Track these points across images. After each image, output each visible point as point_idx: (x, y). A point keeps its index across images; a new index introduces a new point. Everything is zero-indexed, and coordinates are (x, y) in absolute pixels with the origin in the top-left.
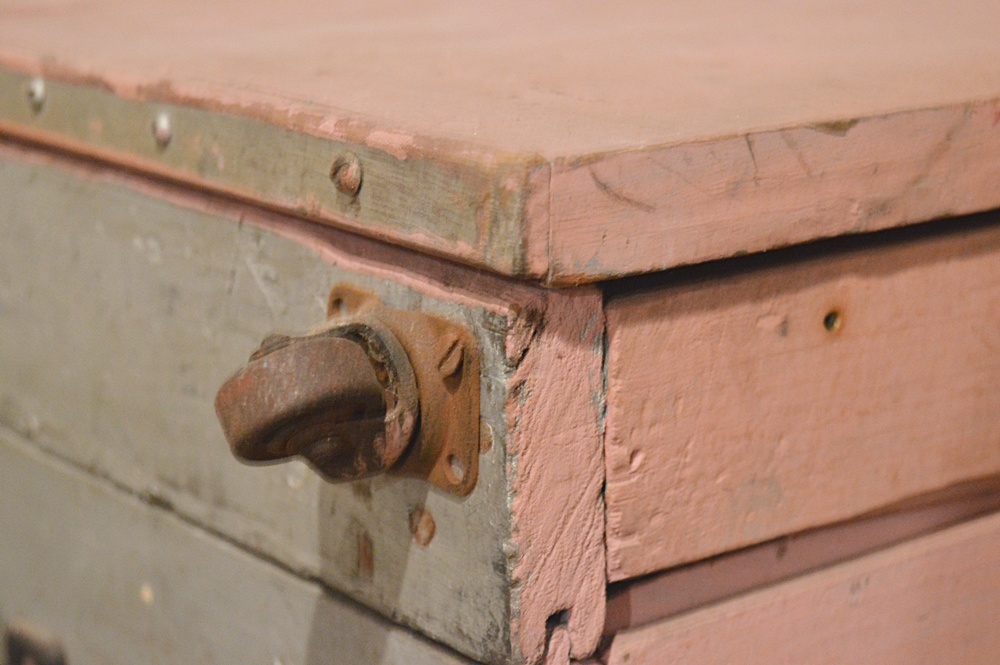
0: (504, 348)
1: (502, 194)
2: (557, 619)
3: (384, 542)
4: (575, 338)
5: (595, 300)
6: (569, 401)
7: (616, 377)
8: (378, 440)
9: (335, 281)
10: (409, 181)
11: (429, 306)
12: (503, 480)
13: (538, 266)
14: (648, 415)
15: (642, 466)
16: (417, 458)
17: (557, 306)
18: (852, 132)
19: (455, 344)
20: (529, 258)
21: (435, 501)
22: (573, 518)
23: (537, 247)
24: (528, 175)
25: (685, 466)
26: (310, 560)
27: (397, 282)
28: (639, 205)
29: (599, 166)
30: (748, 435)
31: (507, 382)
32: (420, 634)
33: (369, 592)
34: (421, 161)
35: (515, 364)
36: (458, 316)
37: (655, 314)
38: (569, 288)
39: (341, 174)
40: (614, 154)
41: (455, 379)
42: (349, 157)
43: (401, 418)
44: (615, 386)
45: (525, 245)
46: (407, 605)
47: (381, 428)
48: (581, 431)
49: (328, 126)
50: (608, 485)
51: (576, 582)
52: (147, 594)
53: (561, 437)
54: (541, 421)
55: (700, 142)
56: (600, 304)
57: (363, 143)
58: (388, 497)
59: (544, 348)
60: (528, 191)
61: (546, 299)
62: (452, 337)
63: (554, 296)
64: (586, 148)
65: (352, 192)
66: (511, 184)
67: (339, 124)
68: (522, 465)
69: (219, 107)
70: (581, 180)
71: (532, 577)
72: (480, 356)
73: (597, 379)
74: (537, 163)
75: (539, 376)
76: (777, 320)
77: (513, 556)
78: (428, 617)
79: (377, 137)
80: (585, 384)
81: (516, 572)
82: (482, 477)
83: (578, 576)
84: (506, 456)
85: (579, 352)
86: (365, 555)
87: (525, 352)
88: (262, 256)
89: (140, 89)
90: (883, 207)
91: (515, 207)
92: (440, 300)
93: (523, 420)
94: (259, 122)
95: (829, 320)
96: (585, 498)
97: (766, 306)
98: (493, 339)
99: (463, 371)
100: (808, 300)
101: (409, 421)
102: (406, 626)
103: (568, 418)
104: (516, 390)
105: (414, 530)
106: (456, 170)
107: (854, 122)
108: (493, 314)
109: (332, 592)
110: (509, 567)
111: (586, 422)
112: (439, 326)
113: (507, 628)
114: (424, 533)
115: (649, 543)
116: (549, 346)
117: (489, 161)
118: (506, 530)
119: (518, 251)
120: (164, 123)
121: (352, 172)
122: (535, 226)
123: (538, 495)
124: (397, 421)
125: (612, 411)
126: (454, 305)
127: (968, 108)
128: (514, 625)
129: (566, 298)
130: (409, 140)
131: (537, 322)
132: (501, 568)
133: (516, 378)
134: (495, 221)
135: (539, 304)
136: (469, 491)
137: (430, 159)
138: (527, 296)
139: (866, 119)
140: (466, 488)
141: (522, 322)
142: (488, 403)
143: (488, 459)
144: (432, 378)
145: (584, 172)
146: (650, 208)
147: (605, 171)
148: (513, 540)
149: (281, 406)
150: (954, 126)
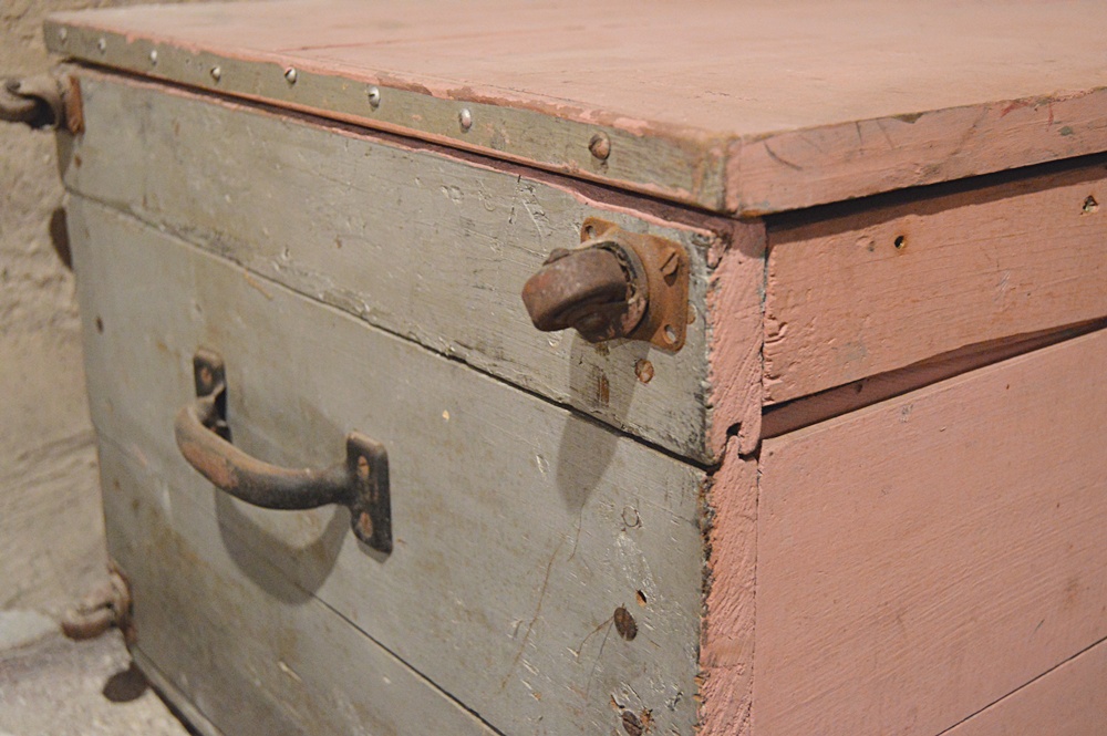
0: (706, 258)
1: (711, 159)
2: (734, 430)
3: (617, 382)
4: (749, 253)
5: (761, 227)
6: (745, 292)
7: (773, 276)
8: (624, 316)
9: (587, 216)
10: (644, 150)
11: (654, 231)
12: (704, 342)
13: (732, 205)
14: (791, 301)
15: (786, 332)
16: (645, 329)
17: (740, 232)
18: (919, 120)
19: (674, 255)
20: (727, 199)
21: (654, 355)
22: (744, 365)
23: (732, 193)
24: (728, 146)
25: (812, 333)
26: (564, 394)
27: (632, 215)
28: (793, 166)
29: (769, 141)
30: (848, 314)
31: (708, 279)
32: (639, 440)
33: (604, 413)
34: (652, 137)
35: (715, 267)
36: (675, 238)
37: (797, 238)
38: (747, 219)
39: (596, 147)
40: (780, 134)
41: (671, 278)
42: (601, 135)
43: (638, 302)
44: (772, 283)
45: (725, 191)
46: (631, 421)
47: (626, 308)
48: (750, 311)
49: (586, 115)
50: (766, 345)
51: (745, 406)
52: (446, 415)
53: (739, 315)
54: (728, 304)
55: (830, 127)
56: (764, 230)
57: (611, 126)
58: (620, 354)
59: (731, 257)
60: (728, 157)
61: (733, 226)
62: (672, 250)
63: (738, 224)
65: (603, 158)
66: (717, 152)
67: (593, 114)
68: (716, 331)
69: (508, 103)
70: (759, 150)
71: (721, 402)
72: (691, 263)
73: (761, 278)
74: (734, 139)
75: (728, 275)
76: (869, 241)
77: (709, 390)
78: (647, 429)
79: (621, 122)
80: (754, 281)
81: (710, 400)
82: (688, 339)
83: (747, 402)
84: (706, 326)
85: (751, 260)
86: (603, 390)
87: (720, 259)
88: (534, 200)
89: (449, 93)
90: (934, 170)
91: (719, 168)
92: (662, 226)
93: (717, 303)
94: (536, 112)
95: (898, 242)
96: (752, 353)
97: (862, 232)
98: (699, 251)
99: (678, 273)
100: (886, 230)
101: (643, 303)
102: (629, 435)
103: (744, 302)
104: (713, 284)
105: (639, 375)
106: (678, 143)
107: (920, 115)
108: (700, 236)
110: (706, 396)
111: (754, 305)
112: (661, 244)
113: (703, 435)
114: (645, 376)
115: (789, 382)
116: (735, 256)
117: (702, 137)
118: (705, 374)
119: (720, 195)
120: (467, 114)
121: (603, 146)
122: (732, 179)
123: (725, 350)
124: (635, 303)
125: (770, 298)
126: (673, 231)
127: (987, 107)
128: (707, 433)
129: (745, 225)
130: (644, 124)
131: (727, 240)
132: (700, 398)
133: (714, 277)
134: (705, 176)
135: (729, 231)
136: (679, 349)
137: (659, 136)
138: (722, 225)
139: (926, 113)
140: (676, 348)
141: (719, 240)
142: (693, 293)
143: (692, 329)
144: (657, 277)
145: (761, 145)
146: (799, 169)
147: (773, 144)
148: (709, 379)
149: (568, 294)
150: (978, 118)
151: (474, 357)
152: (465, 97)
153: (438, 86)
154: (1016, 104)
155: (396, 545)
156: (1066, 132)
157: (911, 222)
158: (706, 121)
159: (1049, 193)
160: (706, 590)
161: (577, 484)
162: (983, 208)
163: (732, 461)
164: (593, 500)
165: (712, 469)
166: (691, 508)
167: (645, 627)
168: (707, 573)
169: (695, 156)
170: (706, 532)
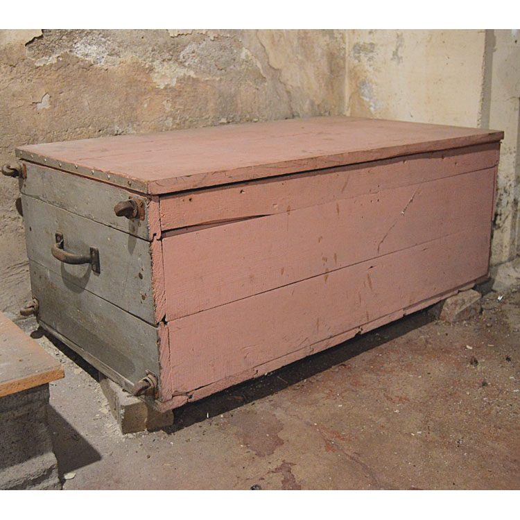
0: (147, 203)
2: (155, 235)
3: (136, 227)
4: (155, 202)
5: (158, 197)
6: (155, 209)
7: (161, 206)
8: (133, 214)
9: (129, 195)
10: (136, 184)
11: (139, 198)
12: (147, 218)
13: (150, 193)
14: (165, 211)
15: (165, 217)
16: (138, 216)
17: (153, 198)
18: (191, 177)
19: (141, 202)
20: (148, 192)
21: (141, 221)
22: (156, 223)
24: (148, 183)
25: (171, 217)
26: (128, 231)
27: (135, 195)
28: (162, 186)
30: (179, 214)
32: (140, 238)
33: (134, 234)
37: (166, 199)
38: (154, 195)
40: (158, 180)
41: (142, 206)
42: (130, 181)
46: (138, 235)
47: (133, 212)
49: (127, 177)
50: (161, 219)
52: (109, 239)
53: (154, 213)
54: (152, 211)
55: (170, 178)
57: (131, 179)
58: (136, 222)
60: (148, 185)
61: (151, 197)
64: (155, 179)
65: (130, 185)
66: (146, 184)
67: (129, 177)
68: (150, 216)
69: (116, 174)
71: (152, 229)
73: (158, 206)
74: (149, 181)
75: (151, 206)
76: (183, 200)
77: (149, 227)
78: (141, 236)
79: (133, 178)
81: (149, 229)
82: (145, 218)
83: (157, 230)
84: (148, 215)
86: (134, 229)
87: (149, 203)
88: (121, 193)
89: (106, 172)
90: (196, 186)
91: (146, 186)
93: (149, 211)
94: (120, 176)
95: (190, 200)
96: (158, 220)
97: (181, 198)
98: (145, 202)
99: (143, 205)
100: (187, 197)
101: (137, 211)
102: (138, 237)
103: (155, 211)
105: (139, 225)
106: (141, 182)
107: (191, 175)
108: (145, 199)
109: (130, 234)
111: (157, 211)
112: (140, 200)
113: (148, 236)
115: (167, 226)
116: (152, 202)
117: (144, 181)
118: (148, 224)
120: (109, 176)
121: (130, 183)
122: (149, 189)
123: (152, 219)
124: (135, 212)
125: (161, 210)
126: (141, 198)
127: (208, 173)
130: (136, 179)
131: (150, 200)
132: (147, 228)
133: (148, 206)
134: (144, 188)
137: (138, 181)
138: (149, 197)
139: (193, 175)
140: (143, 220)
141: (148, 199)
142: (145, 209)
143: (146, 216)
144: (139, 206)
145: (155, 182)
147: (157, 182)
149: (121, 209)
150: (206, 176)
151: (113, 226)
152: (108, 173)
153: (104, 171)
154: (216, 172)
155: (101, 272)
156: (230, 177)
157: (193, 196)
158: (145, 178)
159: (230, 190)
160: (152, 266)
161: (131, 249)
162: (211, 193)
163: (155, 240)
164: (134, 252)
165: (151, 242)
166: (148, 249)
167: (143, 276)
168: (152, 262)
169: (143, 185)
170: (151, 254)
